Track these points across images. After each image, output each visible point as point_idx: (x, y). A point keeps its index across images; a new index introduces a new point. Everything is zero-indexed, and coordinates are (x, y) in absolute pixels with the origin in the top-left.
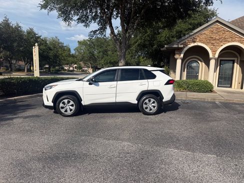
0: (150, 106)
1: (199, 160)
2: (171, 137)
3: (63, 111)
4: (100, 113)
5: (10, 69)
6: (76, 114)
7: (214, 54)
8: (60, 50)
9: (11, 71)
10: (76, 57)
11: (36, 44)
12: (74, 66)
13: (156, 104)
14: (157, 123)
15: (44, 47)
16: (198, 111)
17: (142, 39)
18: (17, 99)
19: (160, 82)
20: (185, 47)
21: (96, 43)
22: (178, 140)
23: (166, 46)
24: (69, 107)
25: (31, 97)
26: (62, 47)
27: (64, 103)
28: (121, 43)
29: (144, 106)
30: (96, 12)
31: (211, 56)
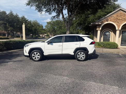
0: (81, 56)
1: (108, 89)
2: (91, 75)
3: (34, 58)
4: (54, 59)
5: (13, 36)
6: (40, 60)
7: (119, 28)
8: (38, 26)
9: (14, 37)
10: (46, 30)
11: (24, 23)
12: (45, 35)
13: (84, 55)
14: (85, 66)
15: (30, 25)
16: (109, 59)
17: (79, 20)
18: (13, 51)
19: (87, 43)
20: (102, 24)
21: (56, 23)
22: (96, 76)
23: (91, 23)
24: (37, 56)
25: (20, 51)
26: (39, 25)
27: (34, 54)
28: (67, 23)
29: (78, 56)
30: (55, 7)
31: (117, 29)
